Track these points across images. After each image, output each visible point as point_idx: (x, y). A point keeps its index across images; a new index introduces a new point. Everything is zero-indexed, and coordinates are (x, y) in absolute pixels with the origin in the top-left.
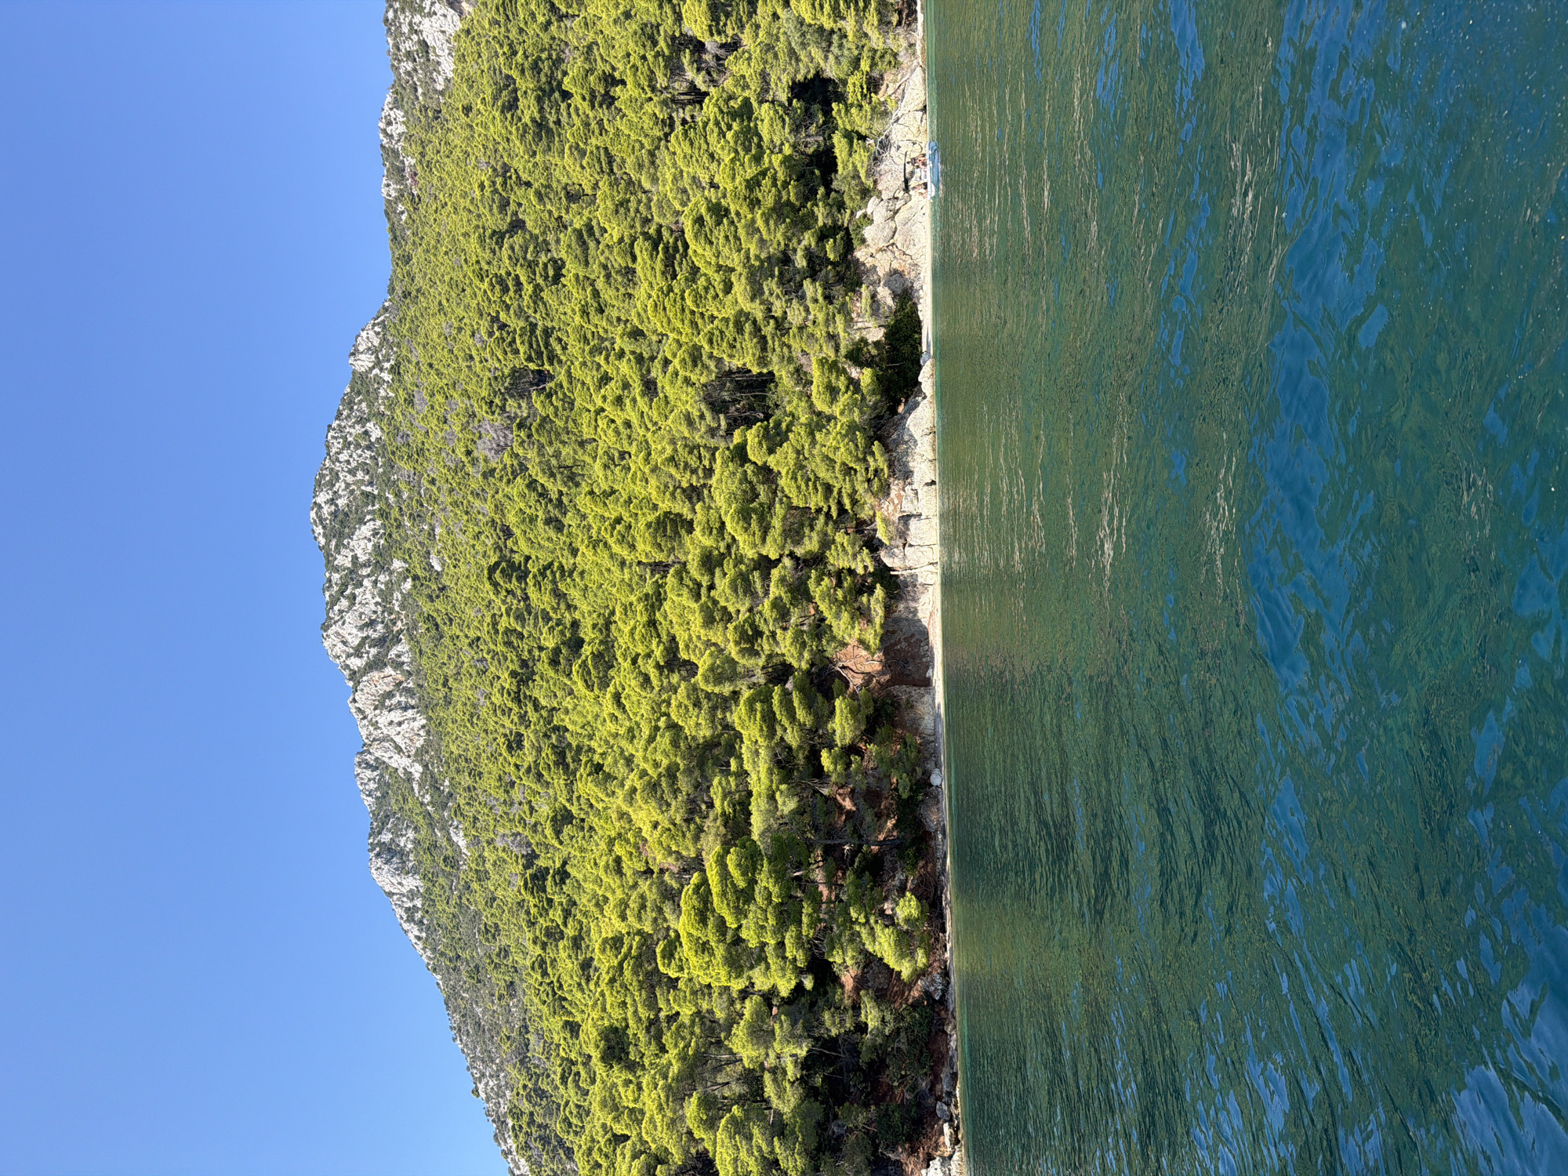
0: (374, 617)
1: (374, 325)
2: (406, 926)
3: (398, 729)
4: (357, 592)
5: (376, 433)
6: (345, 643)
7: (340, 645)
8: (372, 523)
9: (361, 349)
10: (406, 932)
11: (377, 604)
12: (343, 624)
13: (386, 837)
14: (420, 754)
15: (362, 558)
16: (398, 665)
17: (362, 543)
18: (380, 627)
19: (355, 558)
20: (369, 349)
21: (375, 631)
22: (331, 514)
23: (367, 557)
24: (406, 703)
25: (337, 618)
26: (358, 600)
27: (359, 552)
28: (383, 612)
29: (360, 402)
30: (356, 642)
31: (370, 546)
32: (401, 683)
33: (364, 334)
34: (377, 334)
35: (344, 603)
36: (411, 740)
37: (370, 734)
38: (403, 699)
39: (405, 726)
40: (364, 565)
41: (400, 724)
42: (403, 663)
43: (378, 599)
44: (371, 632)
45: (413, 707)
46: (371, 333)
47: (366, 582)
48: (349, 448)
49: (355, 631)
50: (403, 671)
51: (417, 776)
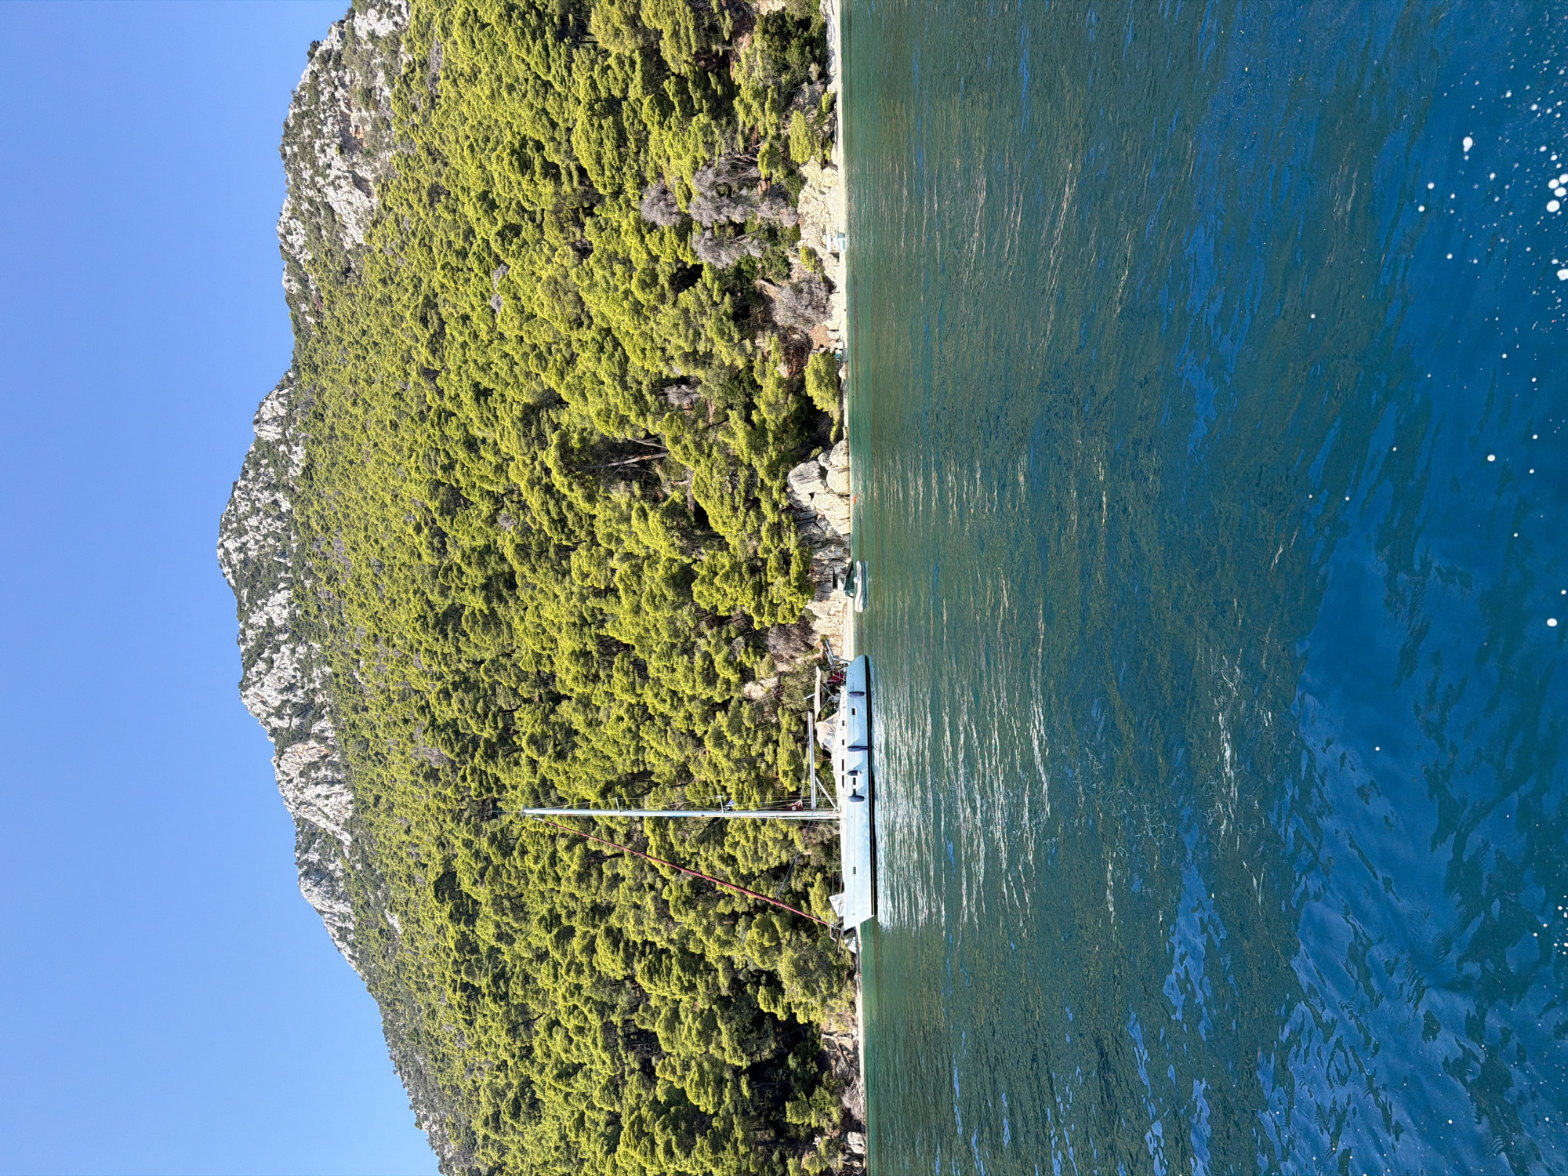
0: (293, 681)
1: (278, 396)
2: (339, 944)
3: (326, 802)
4: (275, 656)
5: (286, 506)
6: (264, 703)
7: (260, 705)
8: (286, 592)
9: (266, 418)
10: (339, 949)
11: (295, 669)
12: (262, 686)
13: (314, 857)
14: (349, 826)
15: (278, 623)
16: (322, 739)
17: (277, 608)
18: (300, 692)
19: (270, 621)
20: (274, 419)
21: (295, 696)
22: (241, 562)
23: (283, 622)
24: (333, 777)
25: (255, 679)
26: (276, 664)
27: (274, 617)
28: (302, 677)
29: (267, 466)
30: (277, 703)
31: (285, 613)
32: (326, 756)
33: (268, 403)
34: (282, 405)
35: (261, 666)
36: (340, 812)
37: (297, 797)
38: (329, 773)
39: (332, 800)
40: (280, 631)
41: (327, 797)
42: (327, 738)
43: (296, 665)
44: (291, 697)
45: (340, 782)
46: (276, 404)
47: (283, 648)
48: (258, 515)
49: (274, 694)
50: (328, 746)
51: (347, 843)
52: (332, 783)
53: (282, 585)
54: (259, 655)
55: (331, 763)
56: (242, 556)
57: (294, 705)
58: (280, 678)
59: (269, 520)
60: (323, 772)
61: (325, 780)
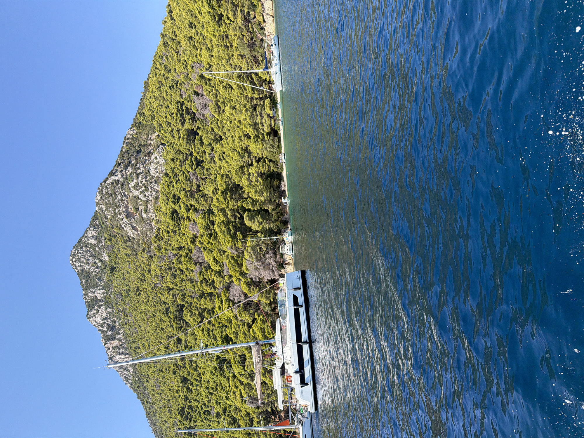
52: (125, 354)
53: (99, 288)
54: (93, 308)
55: (124, 347)
56: (81, 268)
57: (108, 324)
58: (102, 316)
59: (94, 268)
60: (121, 350)
61: (122, 354)
